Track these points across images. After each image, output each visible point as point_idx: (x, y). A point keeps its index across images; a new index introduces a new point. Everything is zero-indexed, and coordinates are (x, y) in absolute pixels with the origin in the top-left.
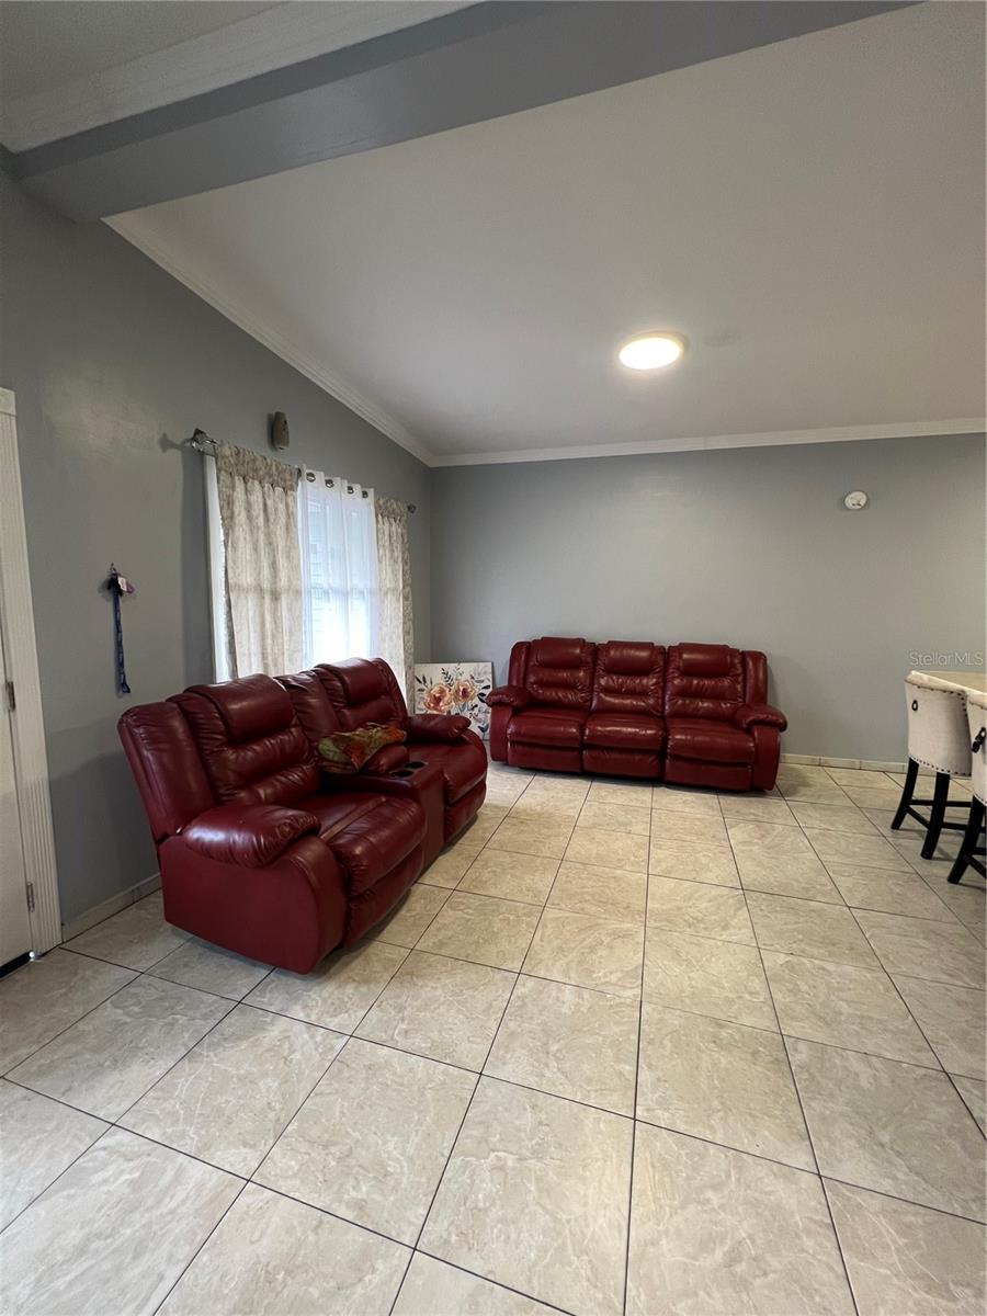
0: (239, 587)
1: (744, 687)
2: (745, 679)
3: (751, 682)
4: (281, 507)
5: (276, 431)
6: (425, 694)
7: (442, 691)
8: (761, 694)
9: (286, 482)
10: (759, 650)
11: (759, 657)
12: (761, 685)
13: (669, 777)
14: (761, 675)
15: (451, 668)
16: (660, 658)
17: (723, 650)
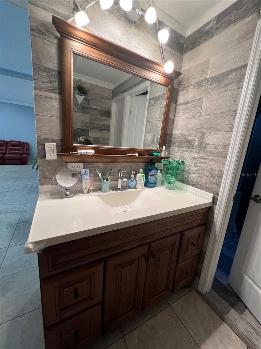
1: (24, 149)
2: (24, 147)
3: (25, 147)
8: (28, 150)
10: (27, 142)
11: (27, 144)
12: (28, 148)
13: (6, 163)
14: (27, 147)
16: (6, 143)
17: (20, 142)
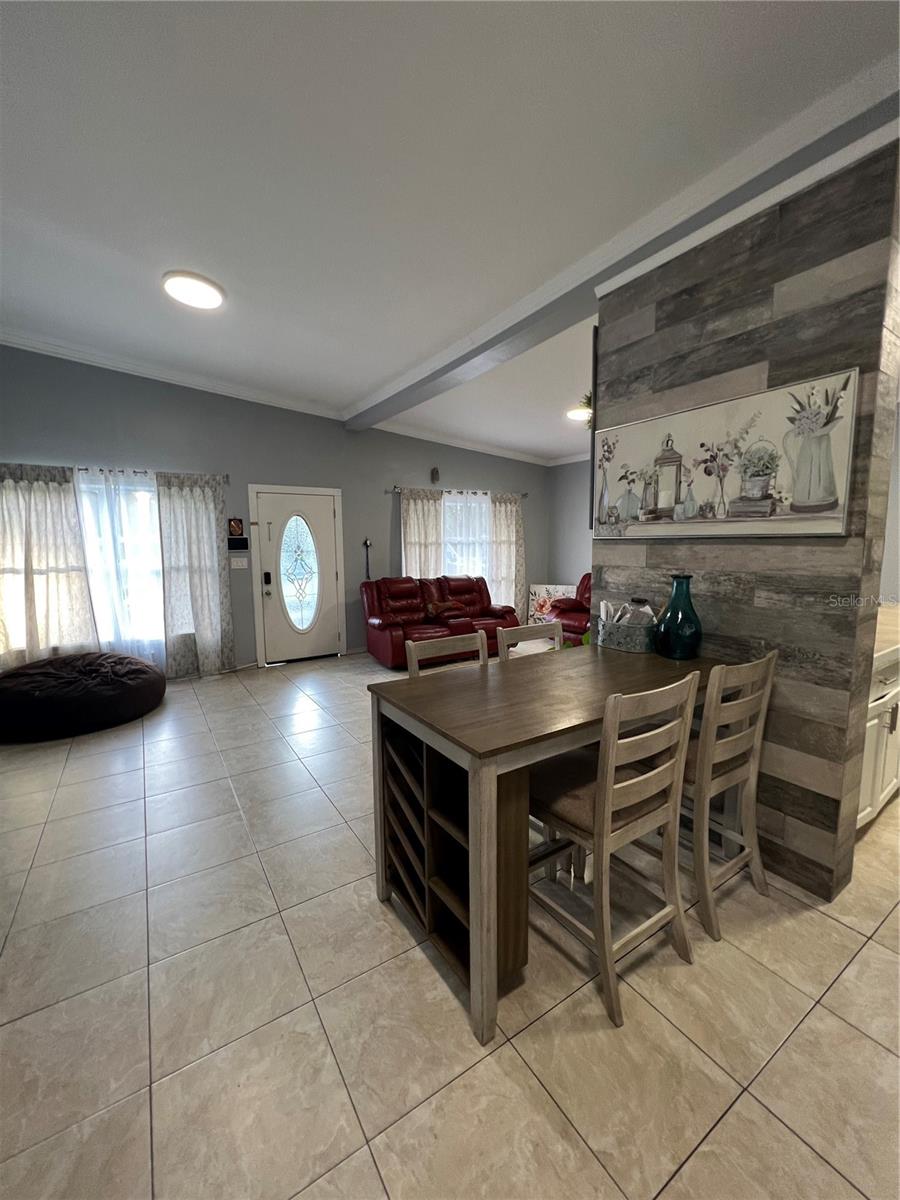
0: (411, 543)
4: (432, 508)
5: (434, 475)
6: (535, 603)
7: (545, 602)
9: (436, 497)
15: (551, 588)
